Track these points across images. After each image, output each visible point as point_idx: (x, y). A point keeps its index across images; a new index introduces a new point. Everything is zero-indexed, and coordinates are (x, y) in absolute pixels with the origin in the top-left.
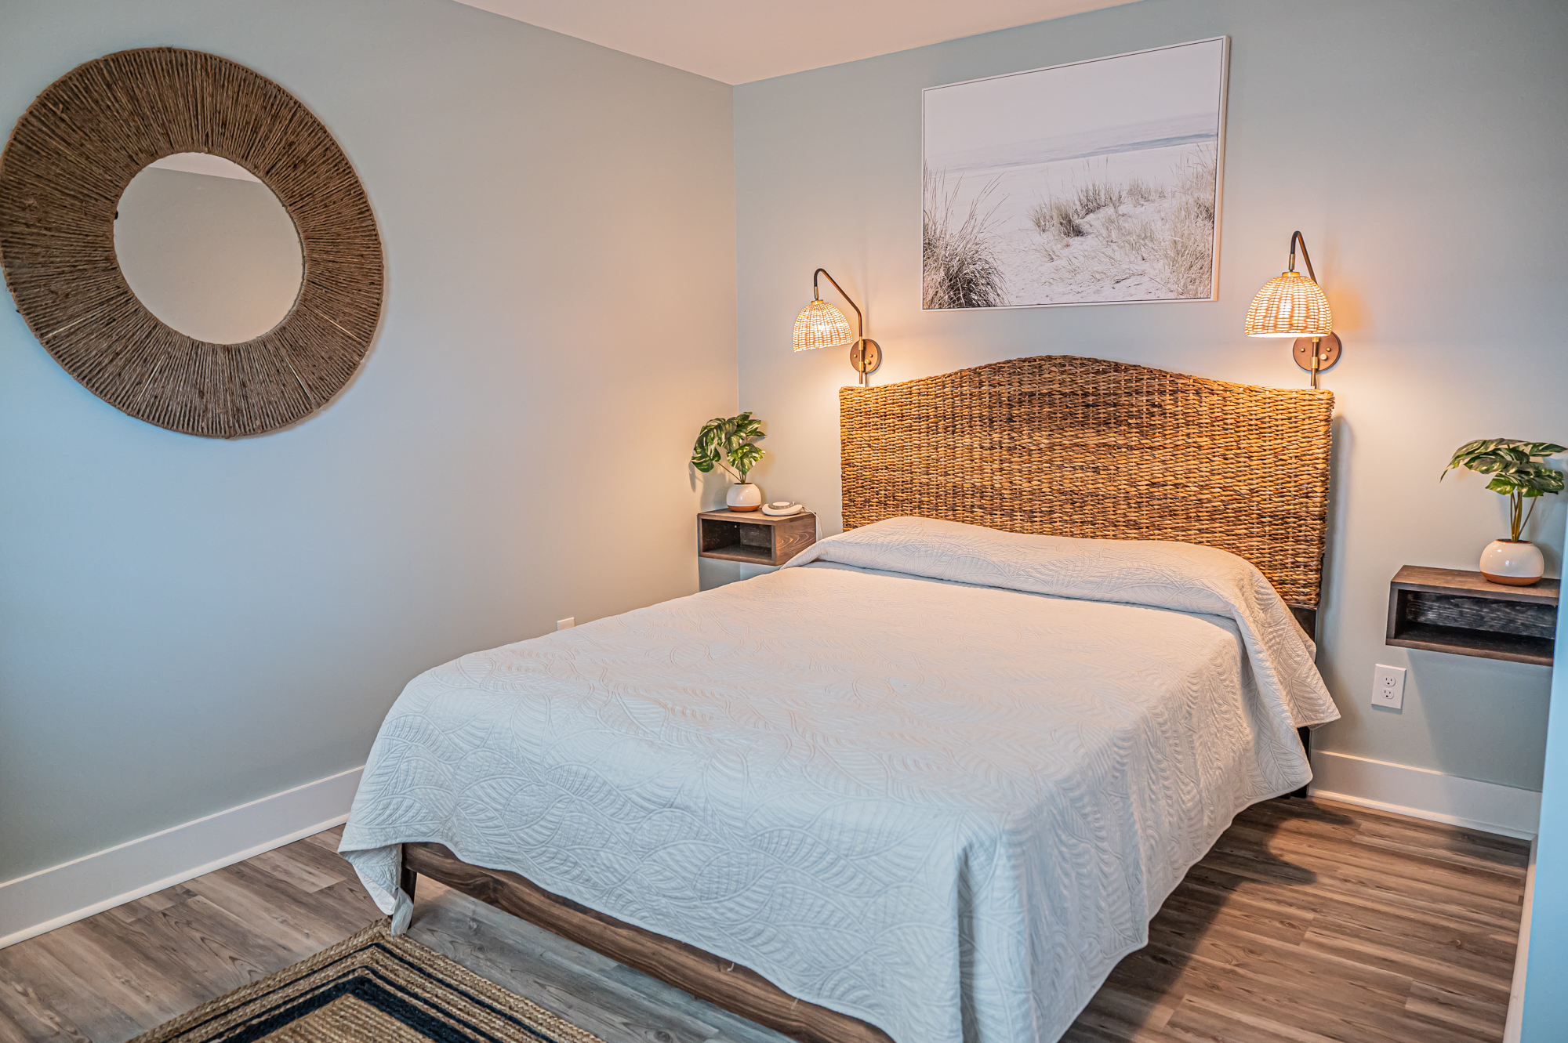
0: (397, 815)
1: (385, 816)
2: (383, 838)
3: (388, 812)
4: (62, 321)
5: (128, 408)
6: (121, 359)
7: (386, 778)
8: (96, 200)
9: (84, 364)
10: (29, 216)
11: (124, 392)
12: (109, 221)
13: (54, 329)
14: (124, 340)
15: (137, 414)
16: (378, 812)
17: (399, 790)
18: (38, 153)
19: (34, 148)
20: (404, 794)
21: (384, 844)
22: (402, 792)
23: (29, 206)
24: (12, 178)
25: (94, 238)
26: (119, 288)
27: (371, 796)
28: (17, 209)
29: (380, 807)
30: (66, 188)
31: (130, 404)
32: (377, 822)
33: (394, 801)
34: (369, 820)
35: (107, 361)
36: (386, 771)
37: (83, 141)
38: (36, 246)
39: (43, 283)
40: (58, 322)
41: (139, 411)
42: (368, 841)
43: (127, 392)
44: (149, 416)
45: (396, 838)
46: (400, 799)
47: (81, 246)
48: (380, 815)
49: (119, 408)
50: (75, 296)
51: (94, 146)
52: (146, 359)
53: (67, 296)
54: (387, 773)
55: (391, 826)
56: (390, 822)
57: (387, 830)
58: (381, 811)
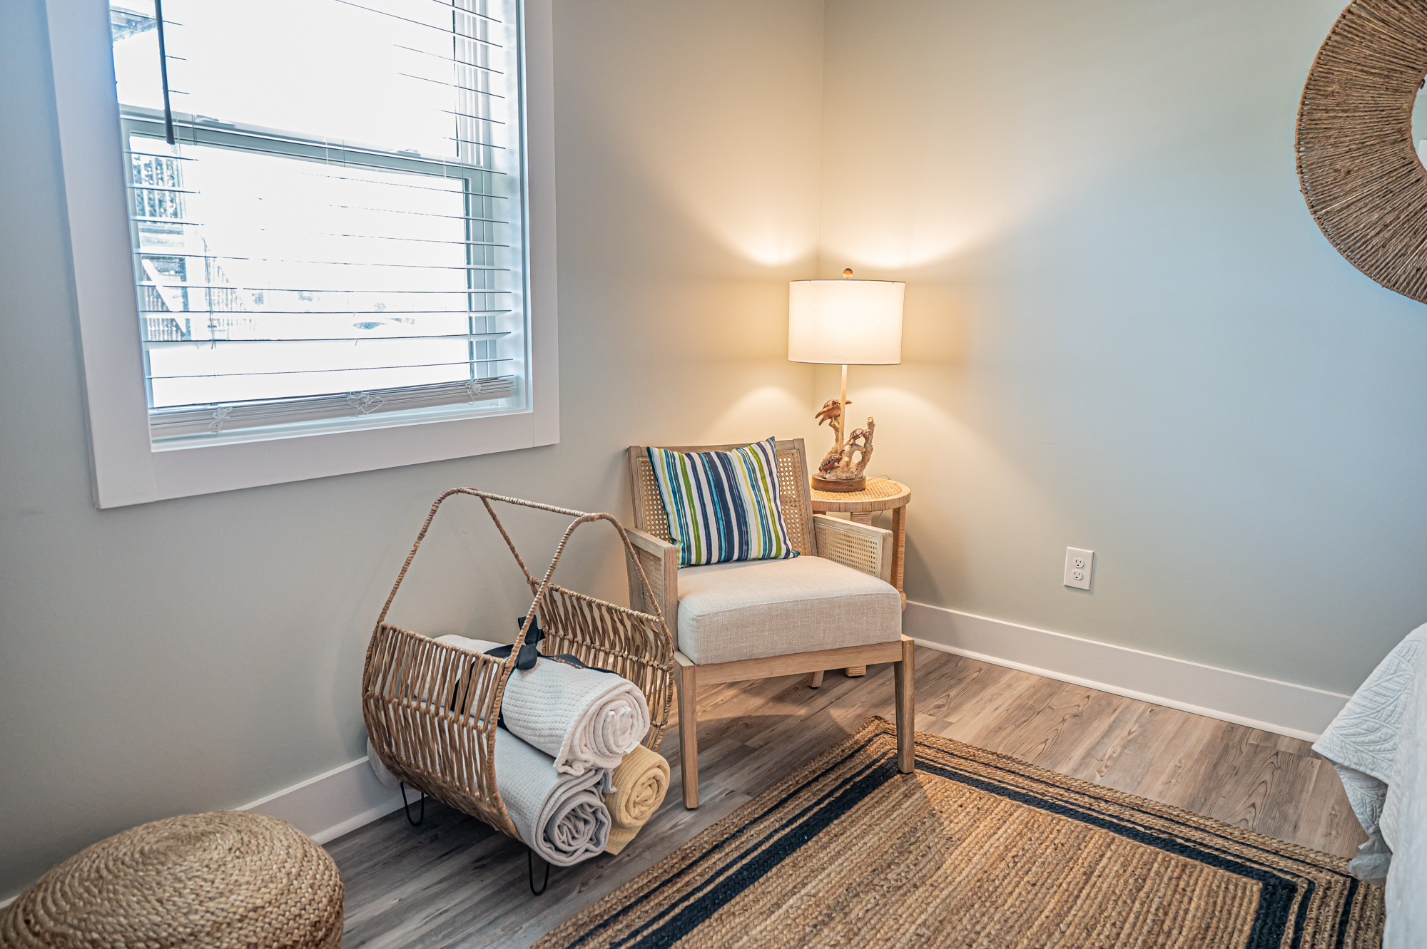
0: (1383, 747)
1: (1367, 739)
2: (1355, 760)
3: (1372, 737)
4: (1338, 197)
5: (1383, 280)
6: (1390, 230)
7: (1383, 701)
8: (1401, 73)
9: (1349, 237)
10: (1330, 102)
11: (1384, 264)
12: (1410, 92)
13: (1330, 205)
14: (1397, 212)
15: (1393, 286)
16: (1359, 730)
17: (1393, 721)
18: (1352, 40)
19: (1349, 35)
20: (1397, 728)
21: (1353, 766)
22: (1396, 725)
23: (1333, 92)
24: (1321, 69)
25: (1390, 112)
26: (1405, 159)
27: (1358, 710)
28: (1319, 97)
29: (1364, 727)
30: (1373, 68)
31: (1387, 275)
32: (1354, 740)
33: (1384, 730)
34: (1345, 732)
35: (1373, 233)
36: (1385, 692)
37: (1402, 16)
38: (1330, 129)
39: (1328, 163)
40: (1335, 198)
41: (1396, 283)
42: (1337, 753)
43: (1387, 264)
44: (1405, 288)
45: (1373, 770)
46: (1391, 732)
47: (1375, 122)
48: (1360, 734)
49: (1375, 280)
50: (1357, 171)
51: (1412, 18)
52: (1418, 229)
53: (1349, 172)
54: (1385, 695)
55: (1371, 754)
56: (1371, 749)
57: (1364, 755)
58: (1363, 731)
